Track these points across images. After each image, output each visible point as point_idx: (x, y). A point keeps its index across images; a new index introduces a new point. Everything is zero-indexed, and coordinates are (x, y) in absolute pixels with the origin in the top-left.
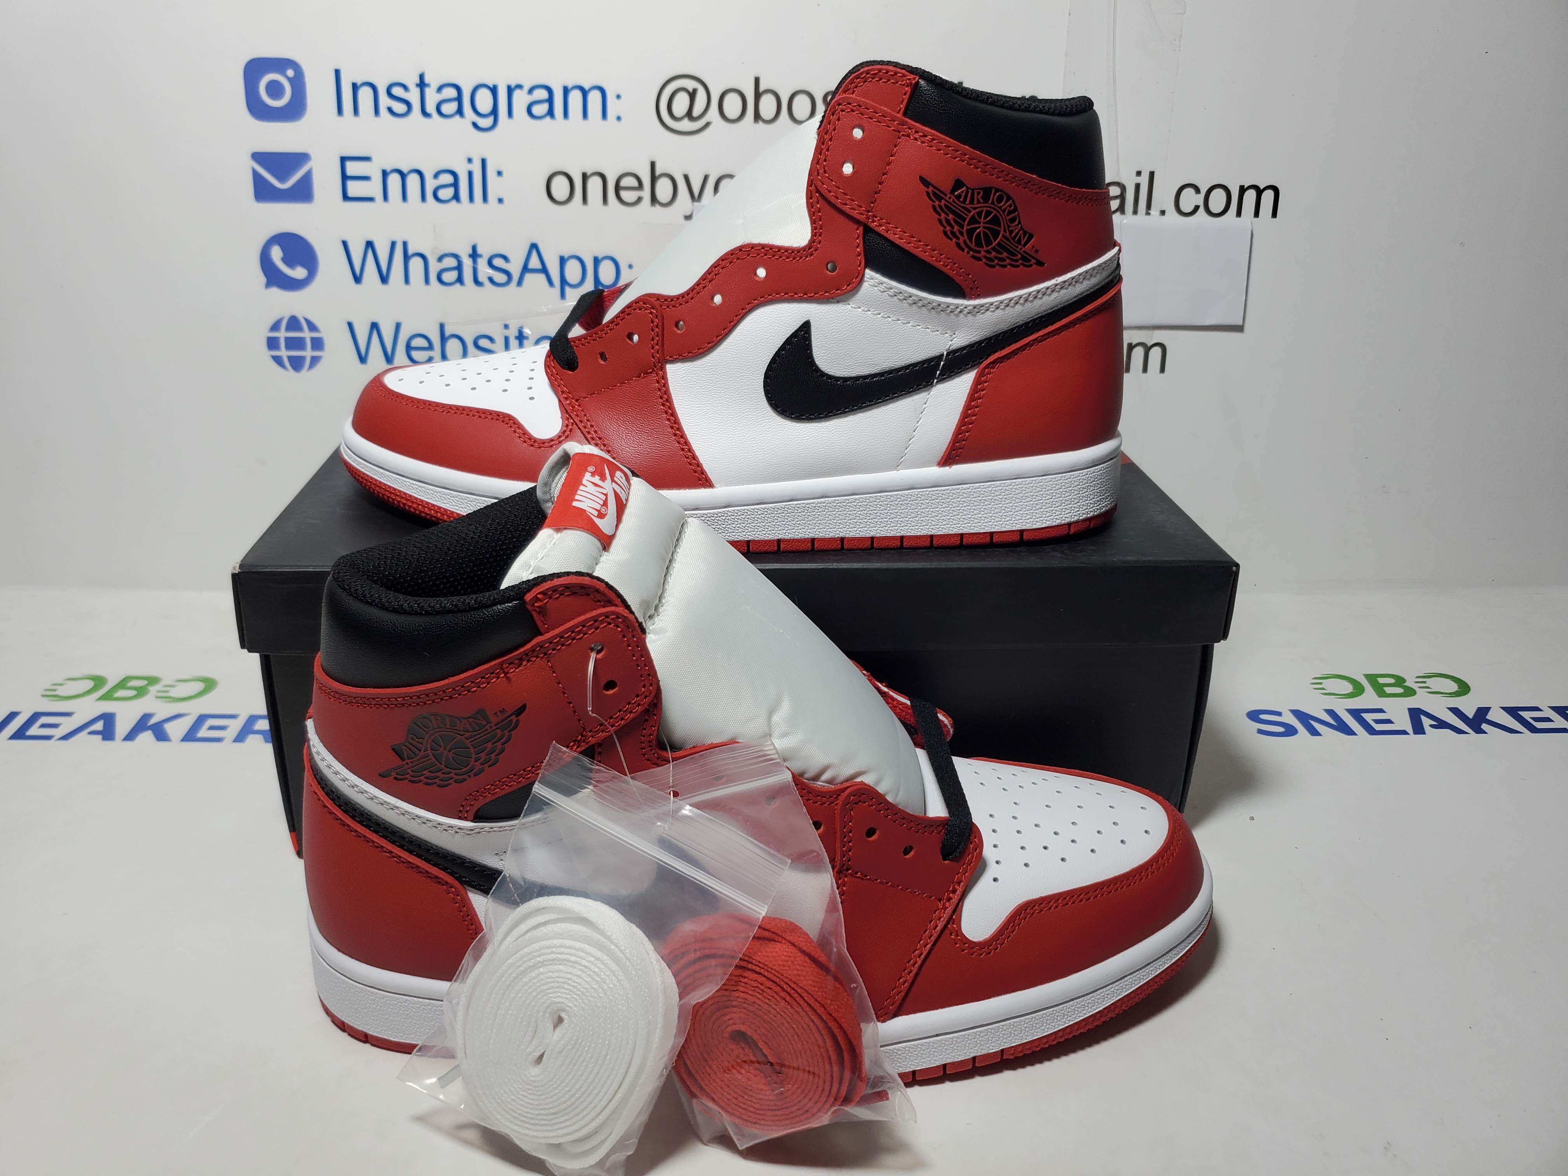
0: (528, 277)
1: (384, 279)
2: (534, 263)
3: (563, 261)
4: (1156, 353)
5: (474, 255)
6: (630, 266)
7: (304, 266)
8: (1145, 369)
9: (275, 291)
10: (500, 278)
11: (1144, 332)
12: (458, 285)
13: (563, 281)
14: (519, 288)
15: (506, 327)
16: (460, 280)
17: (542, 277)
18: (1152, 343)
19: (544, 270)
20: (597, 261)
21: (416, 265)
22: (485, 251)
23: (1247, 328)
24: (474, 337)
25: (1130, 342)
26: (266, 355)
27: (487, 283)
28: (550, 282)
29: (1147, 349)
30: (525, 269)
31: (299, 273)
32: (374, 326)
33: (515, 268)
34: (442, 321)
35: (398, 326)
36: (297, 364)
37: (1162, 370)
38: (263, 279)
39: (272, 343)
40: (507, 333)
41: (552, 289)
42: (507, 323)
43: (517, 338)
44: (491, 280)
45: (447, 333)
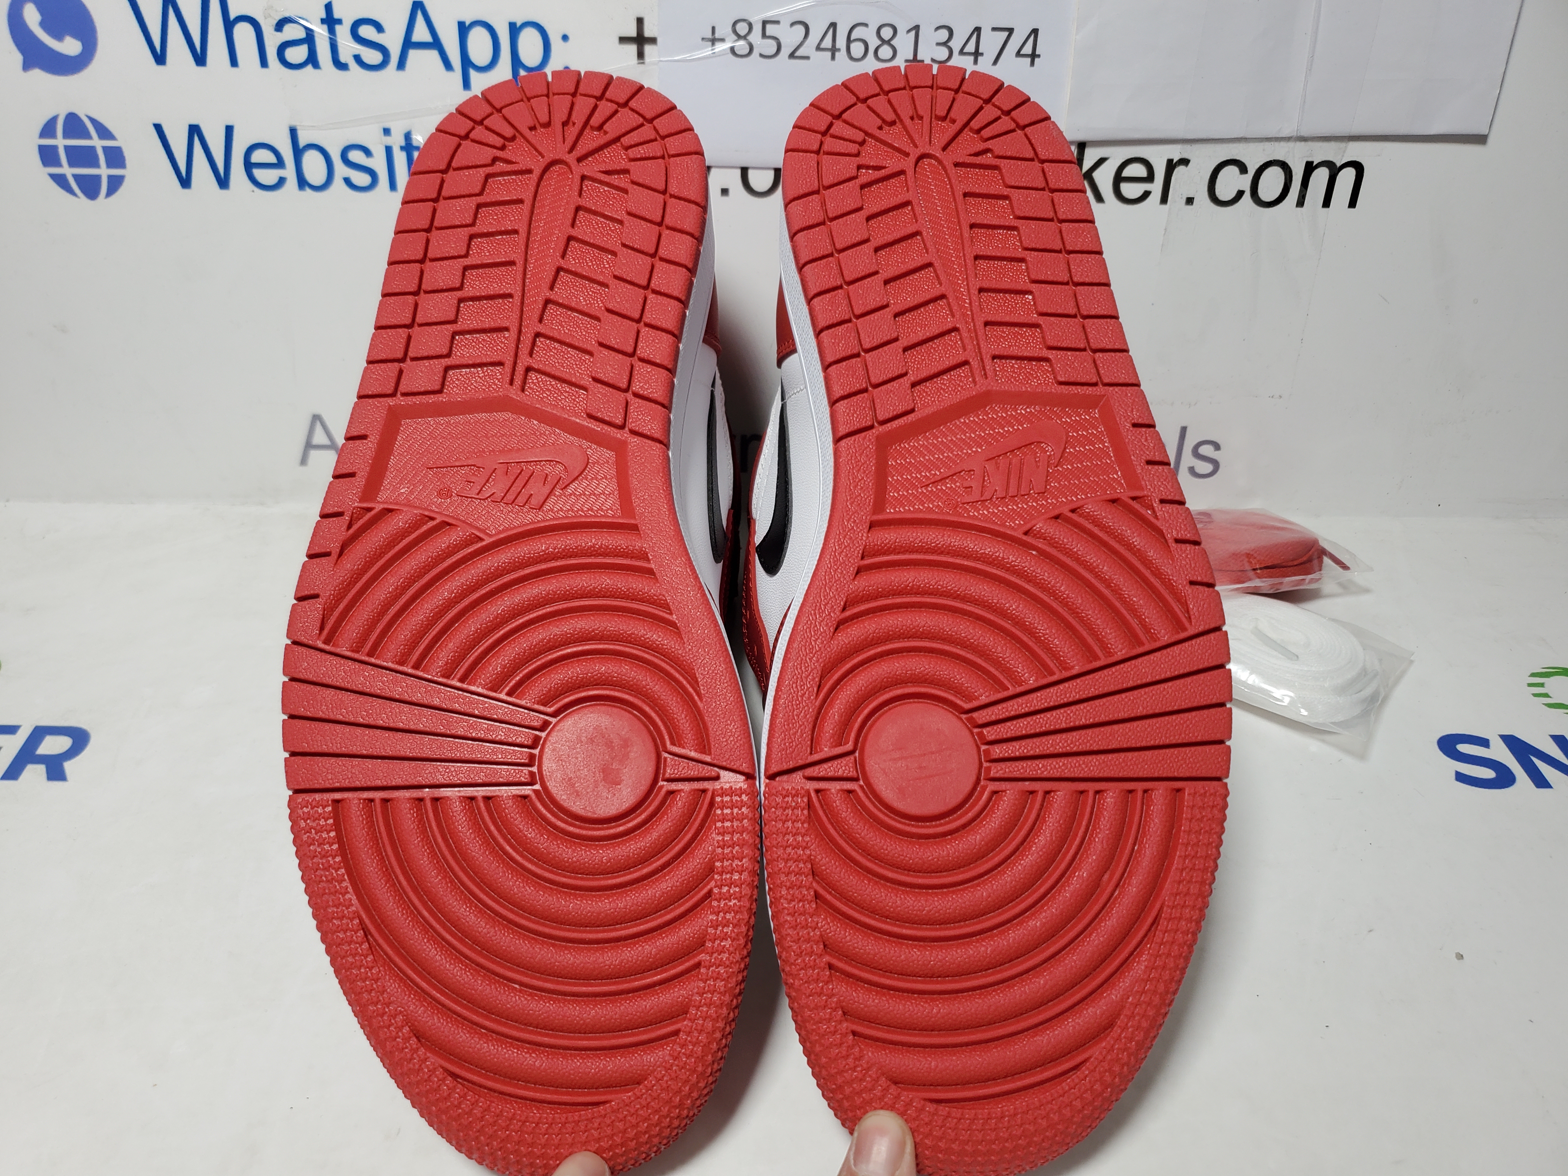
0: (414, 55)
1: (200, 59)
2: (421, 33)
3: (463, 29)
4: (1347, 177)
5: (330, 21)
6: (565, 38)
7: (76, 36)
8: (1327, 203)
9: (37, 74)
10: (372, 57)
11: (1333, 145)
12: (310, 67)
13: (467, 63)
14: (400, 73)
15: (387, 132)
16: (312, 60)
17: (434, 54)
18: (1343, 162)
19: (436, 44)
20: (514, 30)
21: (244, 34)
22: (346, 13)
23: (1490, 140)
24: (342, 148)
25: (1310, 160)
26: (41, 173)
27: (352, 64)
28: (448, 65)
29: (1334, 171)
30: (408, 44)
31: (70, 46)
32: (194, 130)
33: (393, 40)
34: (294, 123)
35: (229, 130)
36: (90, 187)
37: (1353, 203)
38: (18, 58)
39: (48, 156)
40: (388, 141)
41: (450, 74)
42: (387, 126)
43: (402, 148)
44: (358, 58)
45: (302, 143)
